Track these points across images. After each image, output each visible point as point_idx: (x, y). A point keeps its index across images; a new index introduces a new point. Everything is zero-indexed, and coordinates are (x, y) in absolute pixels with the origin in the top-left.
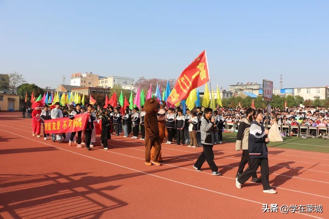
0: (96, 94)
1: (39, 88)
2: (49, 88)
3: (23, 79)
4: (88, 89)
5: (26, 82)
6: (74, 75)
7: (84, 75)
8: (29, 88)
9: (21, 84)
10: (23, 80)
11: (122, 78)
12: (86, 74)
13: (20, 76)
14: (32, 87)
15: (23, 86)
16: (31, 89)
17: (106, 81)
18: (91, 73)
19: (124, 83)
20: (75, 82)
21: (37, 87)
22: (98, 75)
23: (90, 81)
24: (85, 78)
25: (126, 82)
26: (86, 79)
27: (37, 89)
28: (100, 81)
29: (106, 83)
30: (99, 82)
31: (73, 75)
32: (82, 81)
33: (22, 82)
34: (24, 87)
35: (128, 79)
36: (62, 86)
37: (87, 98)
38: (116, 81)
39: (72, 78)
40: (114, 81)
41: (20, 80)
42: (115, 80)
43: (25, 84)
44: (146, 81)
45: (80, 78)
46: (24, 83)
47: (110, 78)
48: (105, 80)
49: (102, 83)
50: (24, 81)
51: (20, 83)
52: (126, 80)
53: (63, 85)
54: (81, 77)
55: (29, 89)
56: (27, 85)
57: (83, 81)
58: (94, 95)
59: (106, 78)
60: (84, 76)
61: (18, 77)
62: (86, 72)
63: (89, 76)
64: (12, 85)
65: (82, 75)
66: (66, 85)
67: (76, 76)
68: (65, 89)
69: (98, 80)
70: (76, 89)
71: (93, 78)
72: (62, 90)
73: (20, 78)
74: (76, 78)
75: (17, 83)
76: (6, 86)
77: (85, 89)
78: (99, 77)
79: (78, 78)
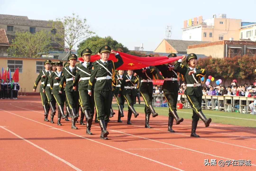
0: (242, 56)
1: (121, 45)
2: (140, 50)
3: (89, 27)
4: (222, 46)
5: (94, 33)
6: (189, 23)
7: (210, 22)
8: (99, 46)
9: (85, 39)
10: (89, 30)
12: (213, 19)
13: (83, 21)
14: (106, 43)
15: (88, 42)
18: (224, 16)
20: (190, 37)
21: (115, 43)
22: (237, 20)
24: (211, 26)
26: (213, 30)
27: (116, 46)
28: (244, 32)
29: (255, 35)
31: (186, 23)
32: (205, 34)
33: (86, 34)
34: (92, 43)
36: (167, 43)
37: (221, 64)
39: (185, 28)
41: (83, 31)
45: (201, 28)
46: (91, 37)
50: (91, 32)
51: (83, 36)
53: (168, 40)
54: (204, 25)
56: (95, 39)
57: (208, 35)
58: (237, 59)
60: (208, 24)
61: (78, 24)
62: (214, 16)
63: (220, 23)
64: (67, 41)
65: (205, 22)
66: (175, 41)
67: (192, 25)
68: (173, 48)
69: (240, 30)
70: (197, 46)
71: (229, 25)
72: (167, 50)
73: (82, 27)
74: (193, 28)
75: (77, 37)
76: (58, 45)
77: (217, 46)
78: (242, 23)
79: (197, 29)
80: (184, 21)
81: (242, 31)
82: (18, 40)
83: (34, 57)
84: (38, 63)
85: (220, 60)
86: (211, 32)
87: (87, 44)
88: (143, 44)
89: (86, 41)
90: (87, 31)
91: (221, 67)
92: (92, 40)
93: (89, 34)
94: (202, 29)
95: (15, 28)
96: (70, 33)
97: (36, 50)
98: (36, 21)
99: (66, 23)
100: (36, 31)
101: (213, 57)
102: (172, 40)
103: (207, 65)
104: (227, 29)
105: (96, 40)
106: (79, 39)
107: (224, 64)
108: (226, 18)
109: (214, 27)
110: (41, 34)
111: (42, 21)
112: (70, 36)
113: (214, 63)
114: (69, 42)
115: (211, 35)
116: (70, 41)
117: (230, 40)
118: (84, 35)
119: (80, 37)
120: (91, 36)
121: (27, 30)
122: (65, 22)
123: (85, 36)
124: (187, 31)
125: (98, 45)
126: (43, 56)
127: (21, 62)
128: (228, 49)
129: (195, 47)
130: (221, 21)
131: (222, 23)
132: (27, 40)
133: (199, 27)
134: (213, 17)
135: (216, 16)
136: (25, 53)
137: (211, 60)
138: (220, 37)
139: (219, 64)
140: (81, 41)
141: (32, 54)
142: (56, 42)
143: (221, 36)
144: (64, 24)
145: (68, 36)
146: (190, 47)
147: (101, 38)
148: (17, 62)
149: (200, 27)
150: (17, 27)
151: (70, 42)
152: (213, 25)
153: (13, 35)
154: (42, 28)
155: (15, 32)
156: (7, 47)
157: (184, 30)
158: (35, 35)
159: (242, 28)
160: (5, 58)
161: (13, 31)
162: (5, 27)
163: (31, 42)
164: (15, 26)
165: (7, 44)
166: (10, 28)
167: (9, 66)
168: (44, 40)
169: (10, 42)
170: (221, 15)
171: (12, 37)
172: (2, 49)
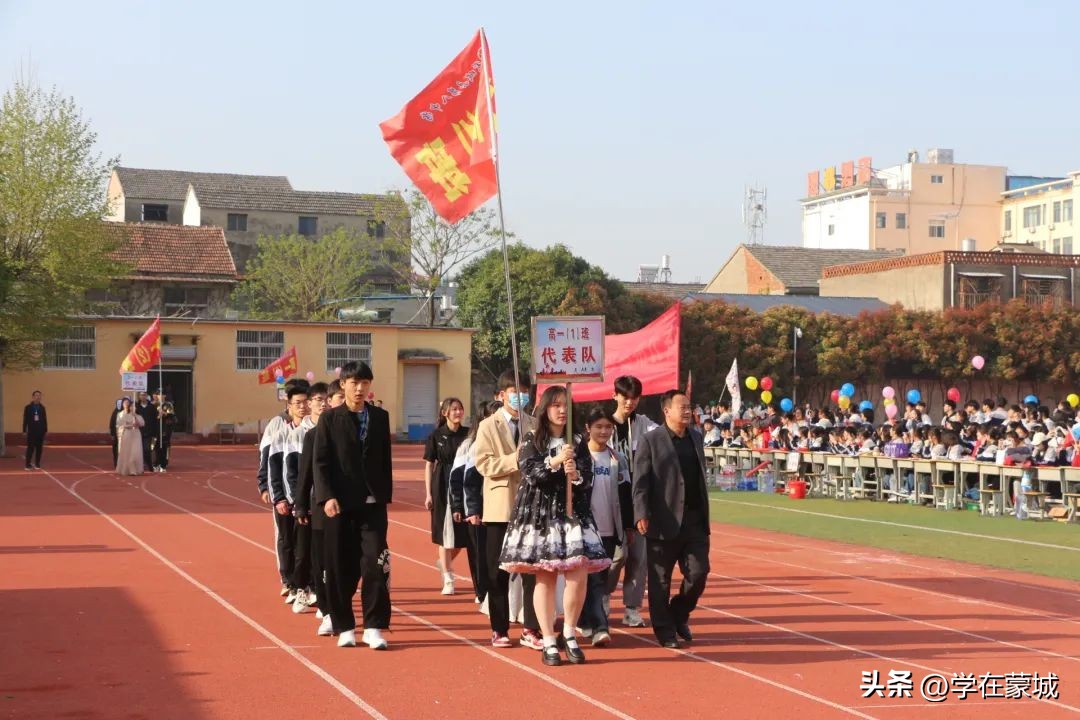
0: (1004, 302)
1: (598, 272)
2: (661, 278)
4: (938, 271)
5: (511, 235)
6: (828, 182)
7: (897, 176)
8: (528, 276)
9: (481, 254)
10: (493, 225)
12: (908, 167)
14: (550, 269)
15: (491, 266)
16: (543, 285)
17: (1057, 205)
18: (946, 156)
20: (831, 229)
21: (580, 266)
22: (991, 170)
23: (936, 215)
24: (902, 192)
26: (909, 202)
27: (582, 277)
28: (1016, 208)
29: (1057, 218)
30: (1009, 213)
31: (814, 181)
32: (882, 219)
33: (483, 237)
34: (501, 269)
36: (753, 258)
37: (935, 331)
39: (814, 199)
41: (475, 227)
45: (865, 200)
48: (1050, 197)
49: (1027, 223)
51: (473, 245)
53: (754, 250)
54: (878, 188)
55: (533, 282)
56: (517, 254)
57: (891, 221)
58: (988, 312)
59: (1055, 187)
60: (893, 184)
62: (911, 155)
63: (933, 179)
64: (423, 261)
65: (880, 176)
66: (777, 250)
67: (836, 188)
68: (772, 275)
69: (1002, 202)
70: (853, 270)
71: (964, 187)
72: (751, 280)
74: (840, 199)
75: (453, 247)
76: (390, 274)
77: (920, 269)
78: (1008, 179)
79: (854, 200)
80: (810, 175)
81: (1008, 207)
82: (266, 263)
83: (315, 317)
84: (331, 338)
85: (931, 316)
86: (902, 209)
87: (489, 273)
88: (668, 257)
89: (483, 262)
90: (487, 227)
91: (934, 341)
93: (494, 239)
94: (871, 202)
95: (254, 221)
96: (430, 237)
97: (323, 293)
98: (320, 196)
99: (417, 205)
100: (319, 229)
101: (906, 308)
102: (768, 248)
103: (885, 334)
104: (958, 202)
106: (460, 256)
107: (946, 329)
108: (951, 163)
109: (912, 192)
111: (337, 197)
112: (433, 244)
113: (910, 328)
114: (428, 265)
115: (901, 220)
116: (433, 261)
117: (965, 247)
118: (478, 241)
119: (463, 249)
121: (291, 227)
122: (415, 200)
123: (481, 244)
124: (817, 209)
125: (523, 273)
126: (345, 312)
127: (279, 337)
128: (958, 278)
129: (845, 272)
130: (938, 173)
131: (940, 179)
132: (295, 263)
133: (858, 195)
134: (910, 161)
135: (917, 157)
136: (289, 304)
137: (900, 317)
138: (932, 229)
139: (926, 329)
140: (467, 262)
141: (310, 309)
142: (384, 261)
143: (937, 225)
144: (411, 208)
145: (426, 246)
146: (830, 274)
147: (533, 252)
148: (267, 337)
149: (865, 194)
150: (260, 216)
151: (432, 266)
152: (909, 187)
153: (246, 243)
154: (339, 219)
155: (252, 235)
156: (231, 287)
157: (808, 206)
158: (321, 245)
159: (1007, 197)
160: (230, 324)
161: (245, 230)
162: (223, 217)
163: (306, 268)
164: (251, 215)
165: (232, 276)
166: (237, 221)
167: (241, 351)
168: (349, 261)
169: (241, 269)
170: (935, 153)
171: (244, 253)
172: (216, 293)
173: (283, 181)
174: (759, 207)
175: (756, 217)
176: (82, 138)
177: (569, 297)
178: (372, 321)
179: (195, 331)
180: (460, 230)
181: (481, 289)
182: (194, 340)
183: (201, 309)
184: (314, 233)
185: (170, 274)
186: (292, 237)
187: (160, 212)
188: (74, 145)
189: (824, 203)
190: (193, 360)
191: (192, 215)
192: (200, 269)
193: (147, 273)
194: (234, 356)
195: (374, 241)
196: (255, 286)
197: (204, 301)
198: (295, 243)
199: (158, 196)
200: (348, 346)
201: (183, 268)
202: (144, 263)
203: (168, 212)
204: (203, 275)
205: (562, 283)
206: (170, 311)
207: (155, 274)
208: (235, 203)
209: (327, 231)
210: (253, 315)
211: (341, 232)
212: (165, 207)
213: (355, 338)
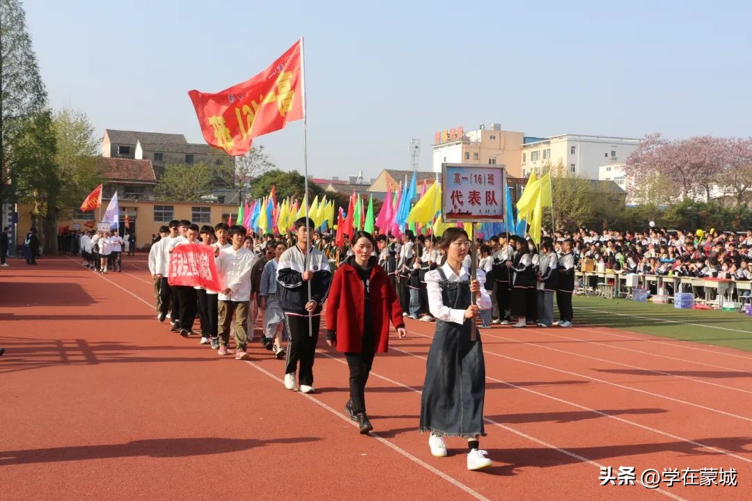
2: (358, 181)
3: (266, 157)
5: (274, 166)
6: (444, 137)
7: (475, 136)
8: (279, 184)
9: (262, 174)
10: (268, 160)
11: (597, 141)
12: (480, 132)
13: (259, 149)
14: (289, 181)
15: (265, 179)
16: (286, 187)
17: (545, 151)
18: (497, 127)
19: (606, 155)
20: (445, 159)
21: (302, 179)
22: (518, 134)
23: (492, 155)
24: (476, 143)
25: (613, 153)
26: (480, 148)
28: (528, 152)
29: (544, 158)
30: (525, 154)
31: (438, 137)
32: (467, 155)
33: (263, 167)
34: (269, 180)
35: (620, 142)
36: (388, 175)
38: (577, 151)
39: (439, 144)
40: (573, 152)
41: (260, 162)
42: (574, 147)
43: (273, 171)
44: (666, 148)
45: (460, 145)
46: (268, 170)
47: (558, 140)
48: (542, 148)
49: (532, 160)
50: (270, 164)
51: (258, 170)
52: (615, 145)
53: (390, 172)
54: (466, 141)
56: (274, 174)
57: (471, 156)
59: (544, 143)
60: (473, 139)
61: (253, 152)
62: (481, 126)
63: (491, 138)
65: (467, 135)
66: (400, 172)
67: (448, 140)
68: (396, 183)
69: (522, 149)
71: (505, 142)
73: (258, 156)
74: (450, 145)
75: (250, 171)
76: (223, 181)
78: (525, 138)
79: (455, 146)
80: (436, 134)
81: (525, 151)
82: (169, 176)
83: (190, 199)
84: (194, 209)
86: (476, 151)
87: (264, 182)
89: (262, 176)
90: (264, 162)
92: (271, 176)
93: (267, 167)
94: (463, 147)
95: (166, 156)
96: (239, 166)
97: (193, 189)
98: (195, 146)
100: (195, 160)
102: (396, 171)
104: (502, 148)
105: (275, 176)
106: (252, 174)
108: (500, 130)
109: (481, 143)
110: (199, 166)
111: (203, 146)
112: (241, 169)
115: (476, 156)
118: (260, 168)
119: (254, 171)
120: (270, 169)
121: (182, 159)
123: (262, 169)
124: (439, 149)
125: (278, 182)
126: (203, 197)
127: (172, 208)
130: (493, 135)
131: (494, 138)
133: (457, 144)
134: (481, 128)
135: (484, 127)
136: (178, 194)
138: (490, 160)
141: (187, 196)
142: (221, 176)
143: (492, 158)
147: (283, 173)
148: (167, 208)
149: (460, 143)
150: (169, 155)
152: (480, 141)
153: (162, 166)
154: (204, 156)
155: (165, 162)
156: (154, 186)
157: (436, 148)
158: (193, 169)
159: (524, 146)
160: (151, 202)
161: (162, 160)
162: (152, 155)
163: (186, 179)
164: (165, 154)
165: (154, 181)
166: (158, 156)
167: (156, 214)
168: (205, 176)
169: (158, 178)
170: (493, 125)
171: (160, 171)
172: (147, 189)
173: (181, 137)
174: (417, 147)
175: (415, 152)
176: (89, 129)
177: (296, 193)
178: (215, 201)
179: (137, 205)
180: (252, 164)
181: (260, 189)
182: (136, 209)
183: (141, 195)
184: (192, 161)
185: (127, 180)
186: (180, 165)
187: (127, 151)
188: (86, 132)
189: (442, 147)
190: (135, 217)
191: (139, 154)
192: (140, 178)
193: (118, 180)
194: (153, 216)
195: (216, 167)
196: (164, 186)
197: (142, 192)
198: (181, 168)
199: (126, 142)
200: (201, 212)
201: (134, 178)
202: (116, 175)
203: (130, 150)
204: (142, 181)
205: (294, 187)
206: (127, 196)
207: (121, 180)
208: (158, 149)
209: (198, 162)
210: (163, 198)
211: (201, 163)
212: (129, 148)
213: (204, 209)
